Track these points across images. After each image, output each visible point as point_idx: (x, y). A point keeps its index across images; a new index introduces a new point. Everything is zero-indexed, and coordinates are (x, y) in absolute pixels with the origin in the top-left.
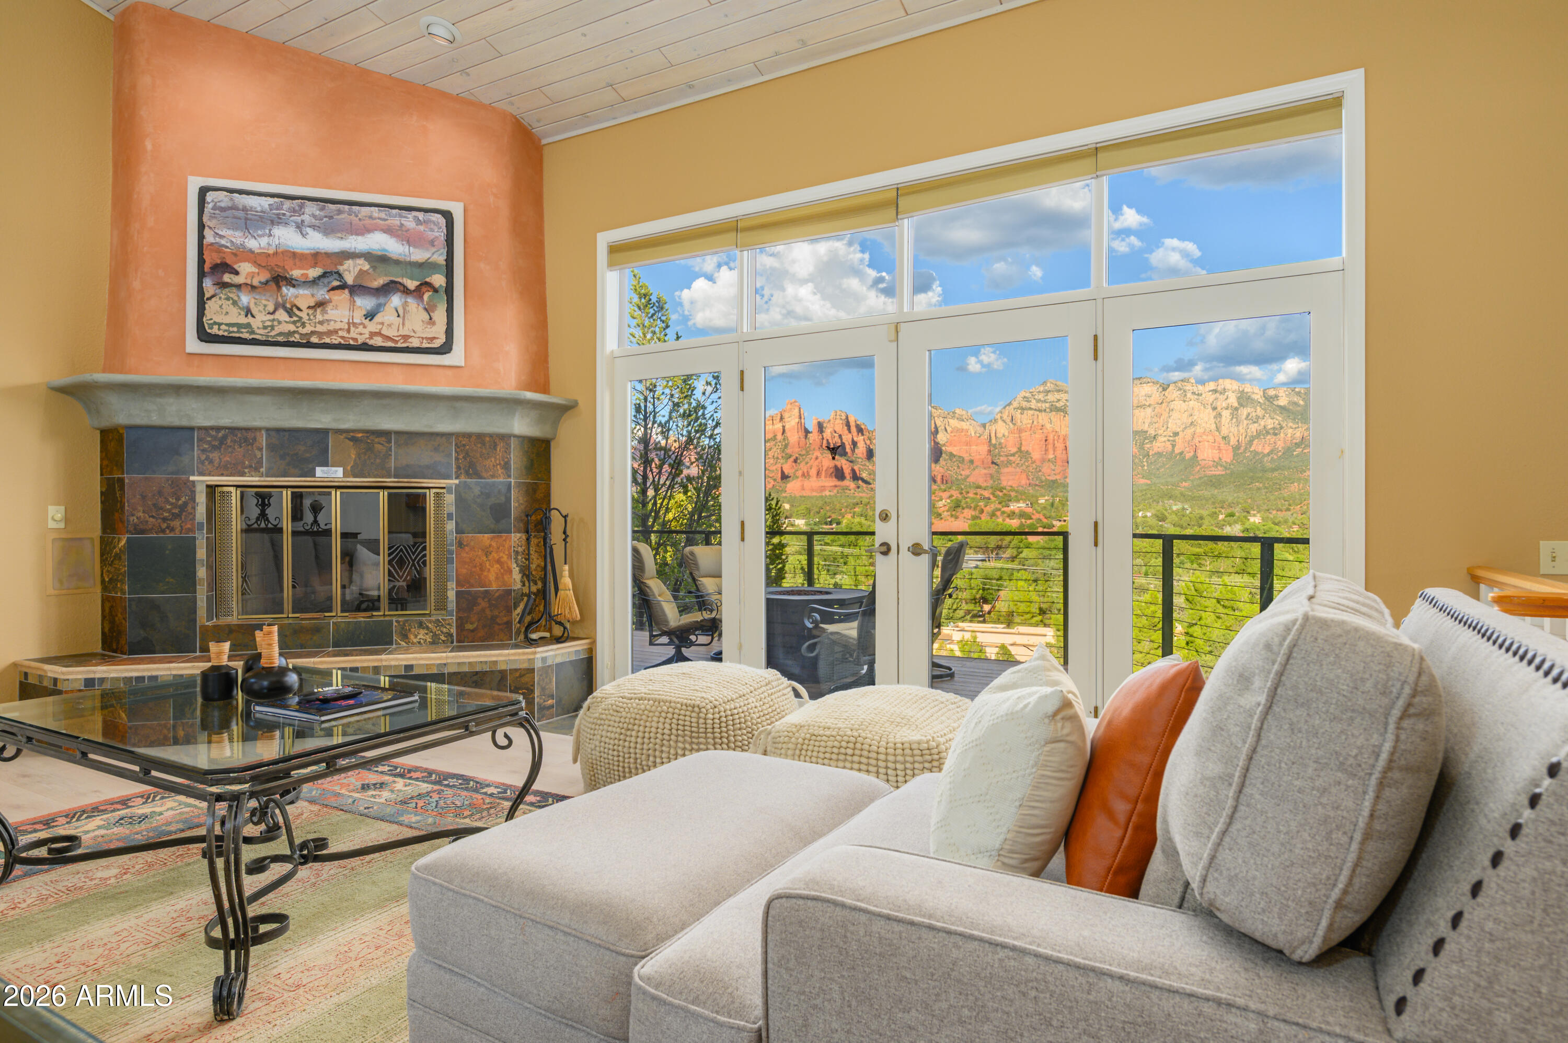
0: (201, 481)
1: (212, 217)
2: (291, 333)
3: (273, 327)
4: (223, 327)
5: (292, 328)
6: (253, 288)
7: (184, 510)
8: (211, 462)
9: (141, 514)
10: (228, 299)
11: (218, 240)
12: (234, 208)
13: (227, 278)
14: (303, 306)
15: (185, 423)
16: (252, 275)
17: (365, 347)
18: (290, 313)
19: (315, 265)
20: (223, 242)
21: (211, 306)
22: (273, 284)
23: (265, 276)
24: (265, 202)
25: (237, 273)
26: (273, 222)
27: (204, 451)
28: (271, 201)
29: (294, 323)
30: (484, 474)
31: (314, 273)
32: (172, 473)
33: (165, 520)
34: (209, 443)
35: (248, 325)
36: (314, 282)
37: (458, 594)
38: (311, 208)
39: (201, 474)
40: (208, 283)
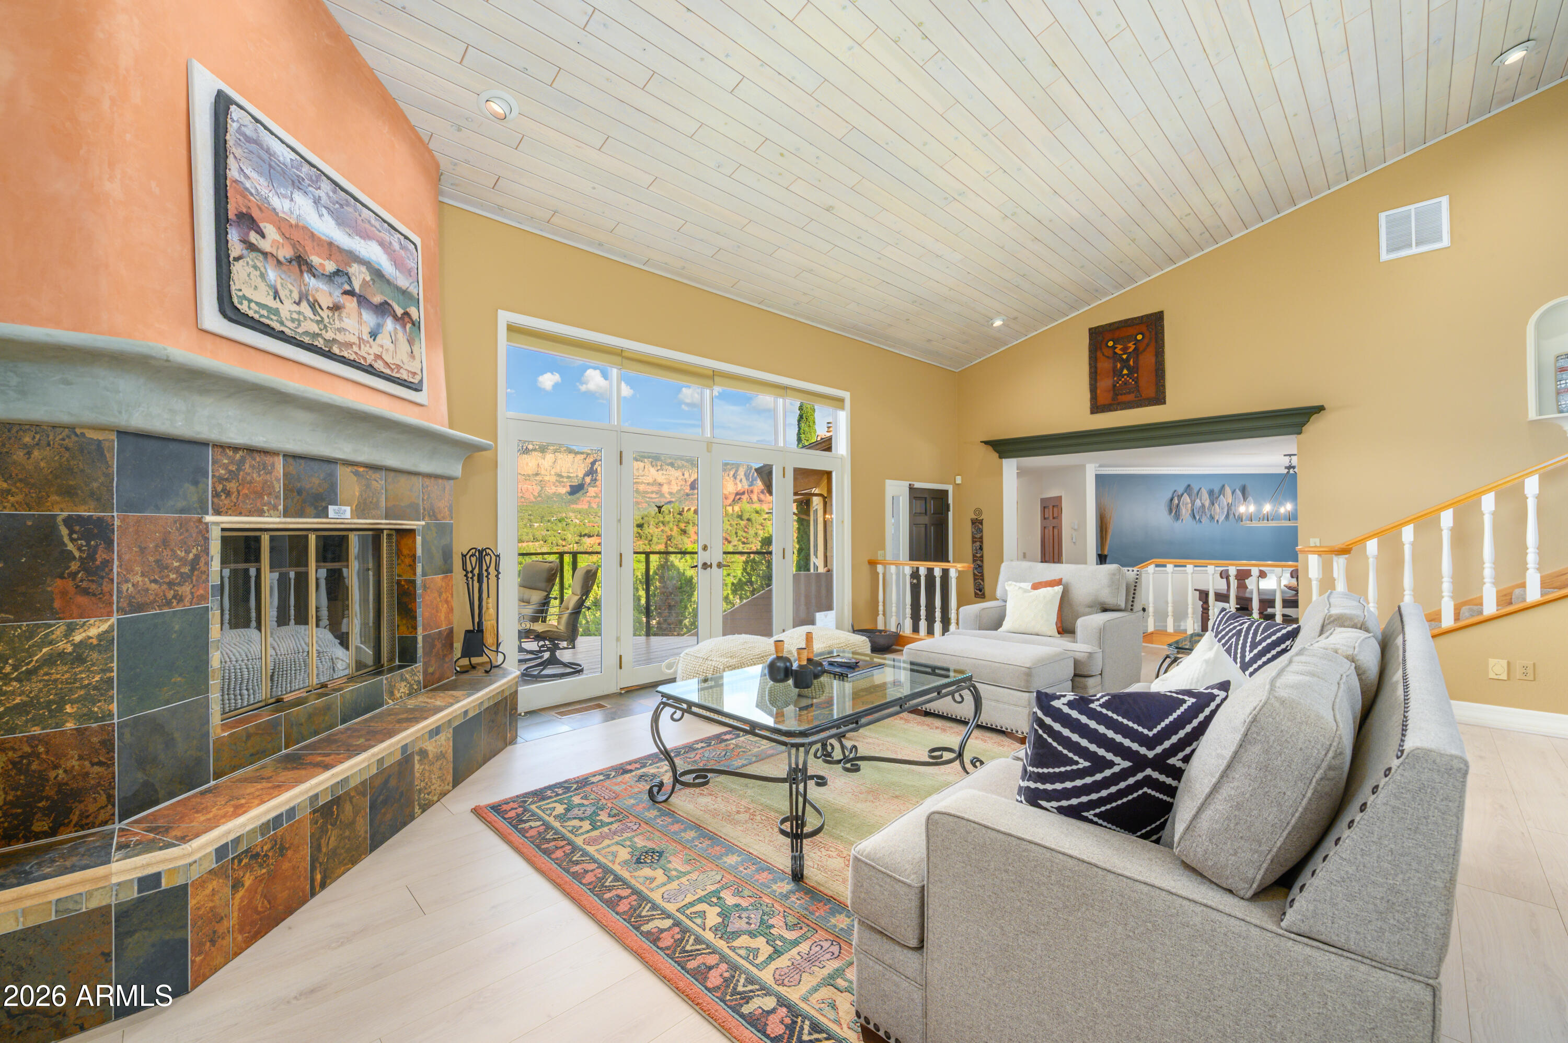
0: (217, 521)
1: (236, 142)
2: (315, 336)
3: (299, 322)
4: (253, 305)
5: (315, 328)
6: (279, 262)
7: (196, 567)
8: (228, 494)
9: (138, 578)
10: (255, 267)
11: (242, 179)
12: (257, 142)
13: (253, 238)
14: (323, 304)
15: (197, 434)
16: (278, 245)
17: (370, 370)
18: (312, 306)
19: (329, 257)
20: (248, 185)
21: (238, 271)
22: (297, 266)
23: (288, 251)
24: (287, 154)
25: (263, 235)
27: (221, 479)
28: (294, 156)
29: (318, 322)
30: (439, 517)
31: (329, 266)
32: (182, 511)
33: (171, 584)
34: (225, 465)
35: (276, 312)
36: (330, 278)
37: (424, 637)
38: (325, 186)
39: (218, 512)
40: (231, 235)
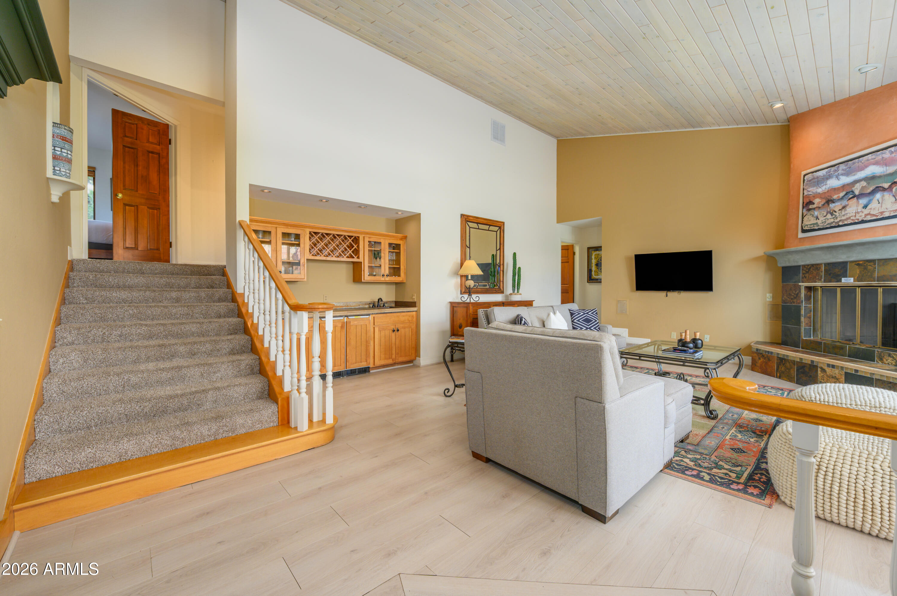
0: (803, 285)
1: (807, 185)
2: (832, 223)
3: (825, 222)
4: (809, 226)
5: (832, 220)
6: (819, 208)
7: (798, 295)
8: (806, 278)
10: (810, 215)
11: (808, 193)
12: (814, 178)
13: (811, 207)
14: (837, 210)
15: (796, 264)
16: (819, 203)
17: (863, 222)
18: (832, 214)
19: (843, 191)
20: (810, 193)
21: (805, 219)
22: (826, 204)
23: (824, 201)
24: (824, 172)
25: (814, 204)
26: (827, 179)
27: (804, 274)
28: (826, 170)
29: (833, 218)
31: (842, 194)
32: (794, 282)
33: (792, 299)
34: (805, 270)
35: (817, 223)
36: (842, 198)
38: (842, 167)
39: (803, 282)
40: (805, 210)
